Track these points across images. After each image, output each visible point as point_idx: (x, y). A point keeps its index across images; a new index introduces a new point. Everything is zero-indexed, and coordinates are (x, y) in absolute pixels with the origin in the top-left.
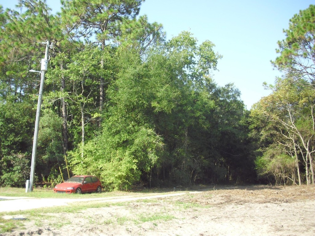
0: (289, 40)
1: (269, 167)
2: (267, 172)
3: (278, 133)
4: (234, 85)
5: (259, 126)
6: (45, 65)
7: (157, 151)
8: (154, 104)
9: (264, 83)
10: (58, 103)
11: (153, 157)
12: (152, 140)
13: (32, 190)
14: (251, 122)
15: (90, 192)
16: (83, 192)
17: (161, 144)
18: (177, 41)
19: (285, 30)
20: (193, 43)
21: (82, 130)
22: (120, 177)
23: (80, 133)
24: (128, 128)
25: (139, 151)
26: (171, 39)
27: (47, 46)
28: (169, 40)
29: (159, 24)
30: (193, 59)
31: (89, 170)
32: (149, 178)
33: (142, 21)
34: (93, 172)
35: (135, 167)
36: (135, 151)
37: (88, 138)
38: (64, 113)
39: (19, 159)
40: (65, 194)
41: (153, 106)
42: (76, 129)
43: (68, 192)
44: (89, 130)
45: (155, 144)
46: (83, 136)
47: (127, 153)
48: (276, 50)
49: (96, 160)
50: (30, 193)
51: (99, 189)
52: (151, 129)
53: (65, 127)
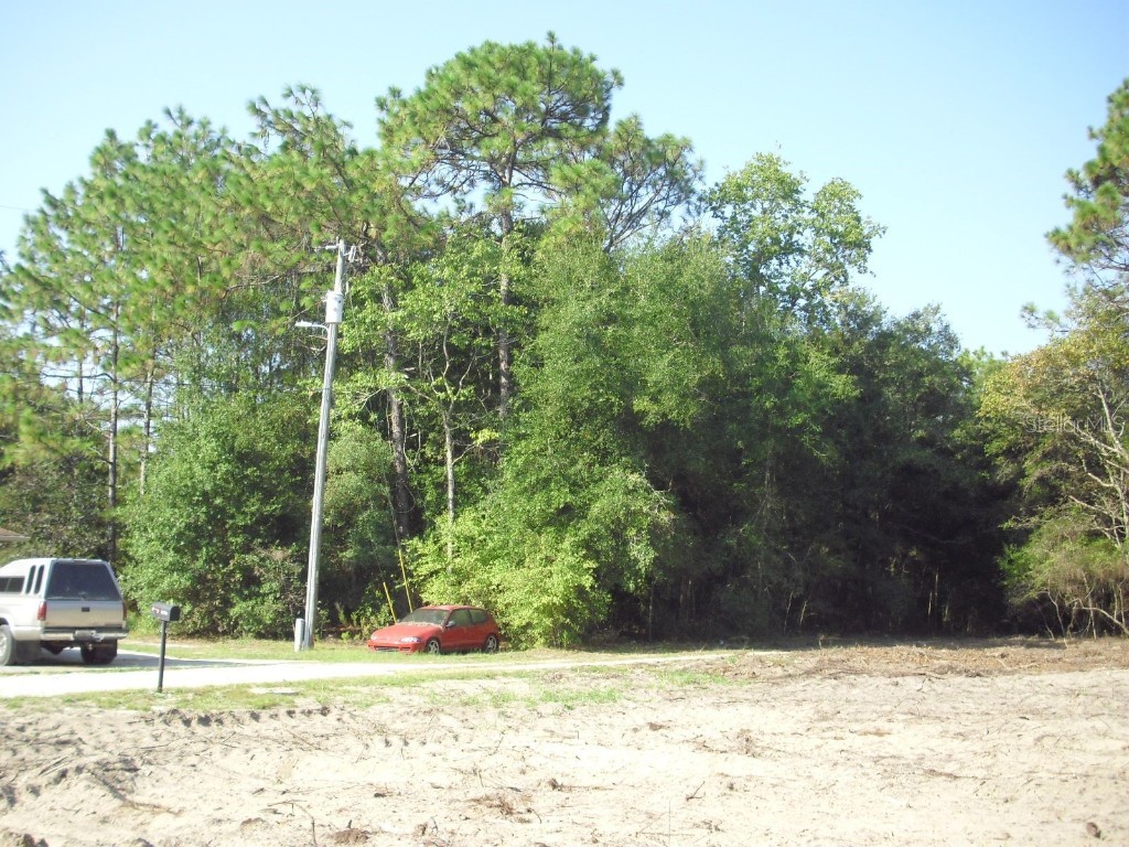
0: (1091, 172)
1: (1039, 579)
2: (1033, 594)
3: (1072, 469)
4: (942, 311)
5: (1016, 444)
6: (335, 310)
7: (655, 534)
8: (640, 404)
9: (1026, 308)
10: (379, 402)
11: (642, 554)
12: (639, 504)
13: (311, 644)
14: (993, 432)
15: (464, 652)
16: (445, 651)
17: (665, 517)
18: (740, 187)
19: (1096, 131)
20: (789, 190)
21: (446, 477)
22: (548, 610)
23: (441, 486)
24: (572, 471)
25: (600, 538)
26: (724, 181)
27: (341, 253)
28: (717, 185)
29: (678, 137)
30: (796, 237)
31: (465, 589)
32: (646, 613)
33: (624, 135)
34: (478, 596)
35: (587, 581)
36: (591, 536)
37: (464, 499)
38: (396, 429)
39: (276, 562)
40: (395, 654)
41: (636, 409)
42: (431, 473)
43: (404, 648)
44: (469, 475)
45: (647, 515)
46: (450, 495)
47: (566, 545)
48: (1065, 197)
49: (485, 562)
50: (307, 652)
51: (491, 644)
52: (636, 475)
53: (399, 469)
